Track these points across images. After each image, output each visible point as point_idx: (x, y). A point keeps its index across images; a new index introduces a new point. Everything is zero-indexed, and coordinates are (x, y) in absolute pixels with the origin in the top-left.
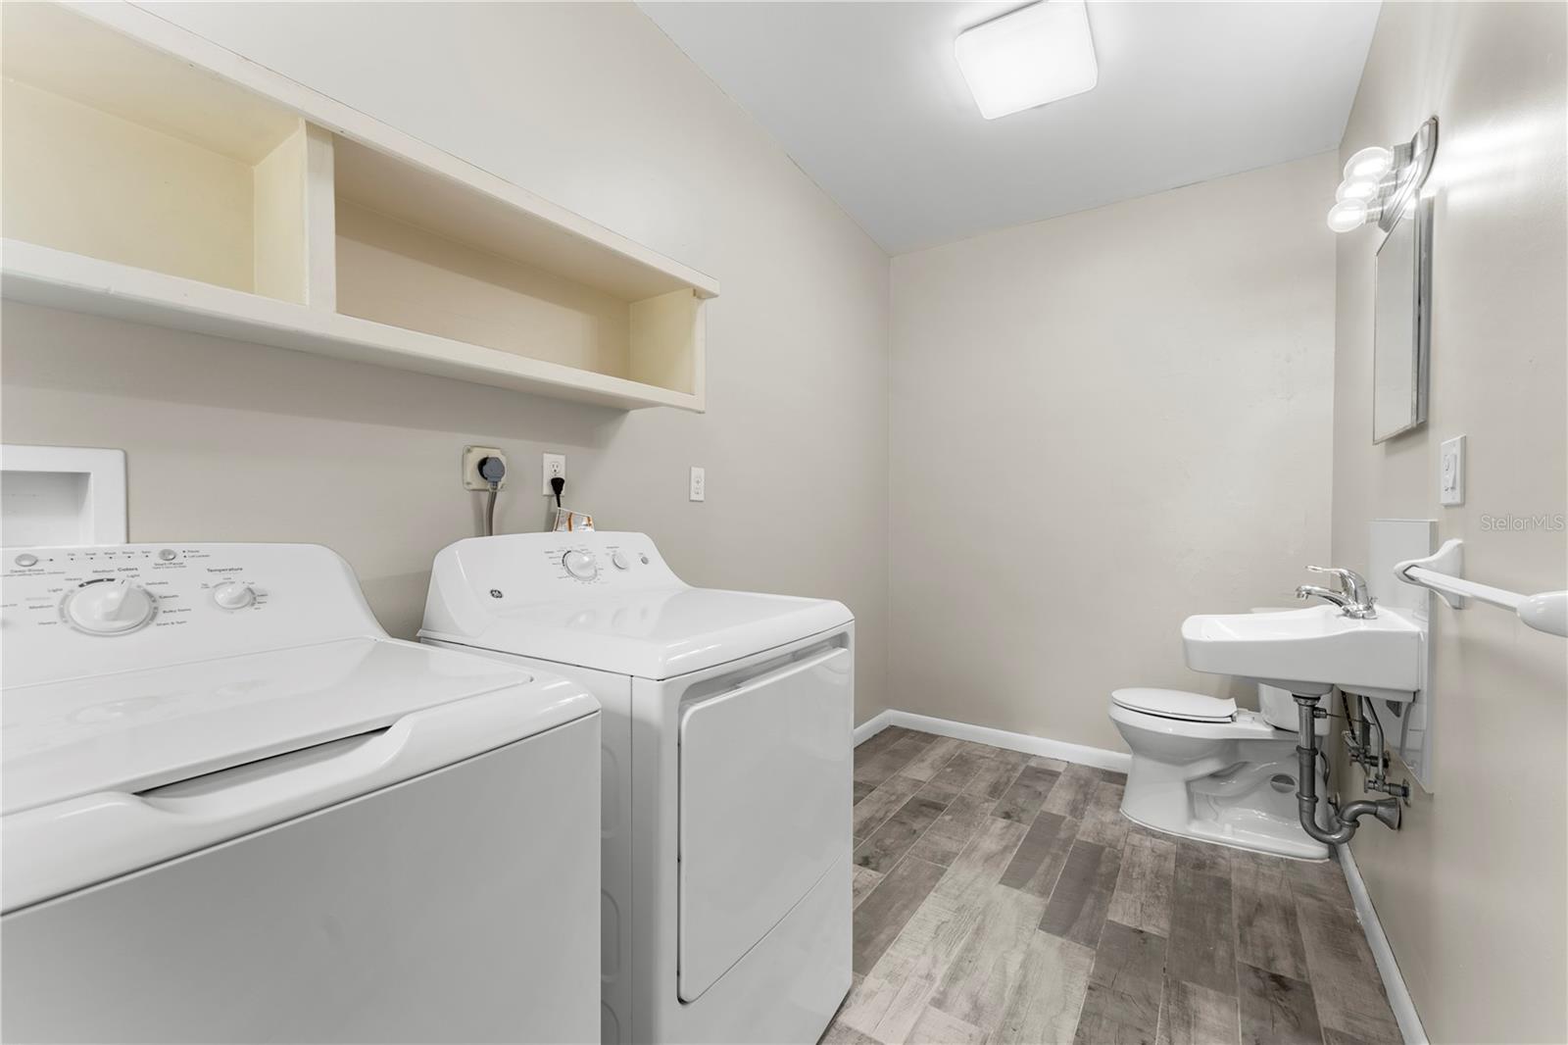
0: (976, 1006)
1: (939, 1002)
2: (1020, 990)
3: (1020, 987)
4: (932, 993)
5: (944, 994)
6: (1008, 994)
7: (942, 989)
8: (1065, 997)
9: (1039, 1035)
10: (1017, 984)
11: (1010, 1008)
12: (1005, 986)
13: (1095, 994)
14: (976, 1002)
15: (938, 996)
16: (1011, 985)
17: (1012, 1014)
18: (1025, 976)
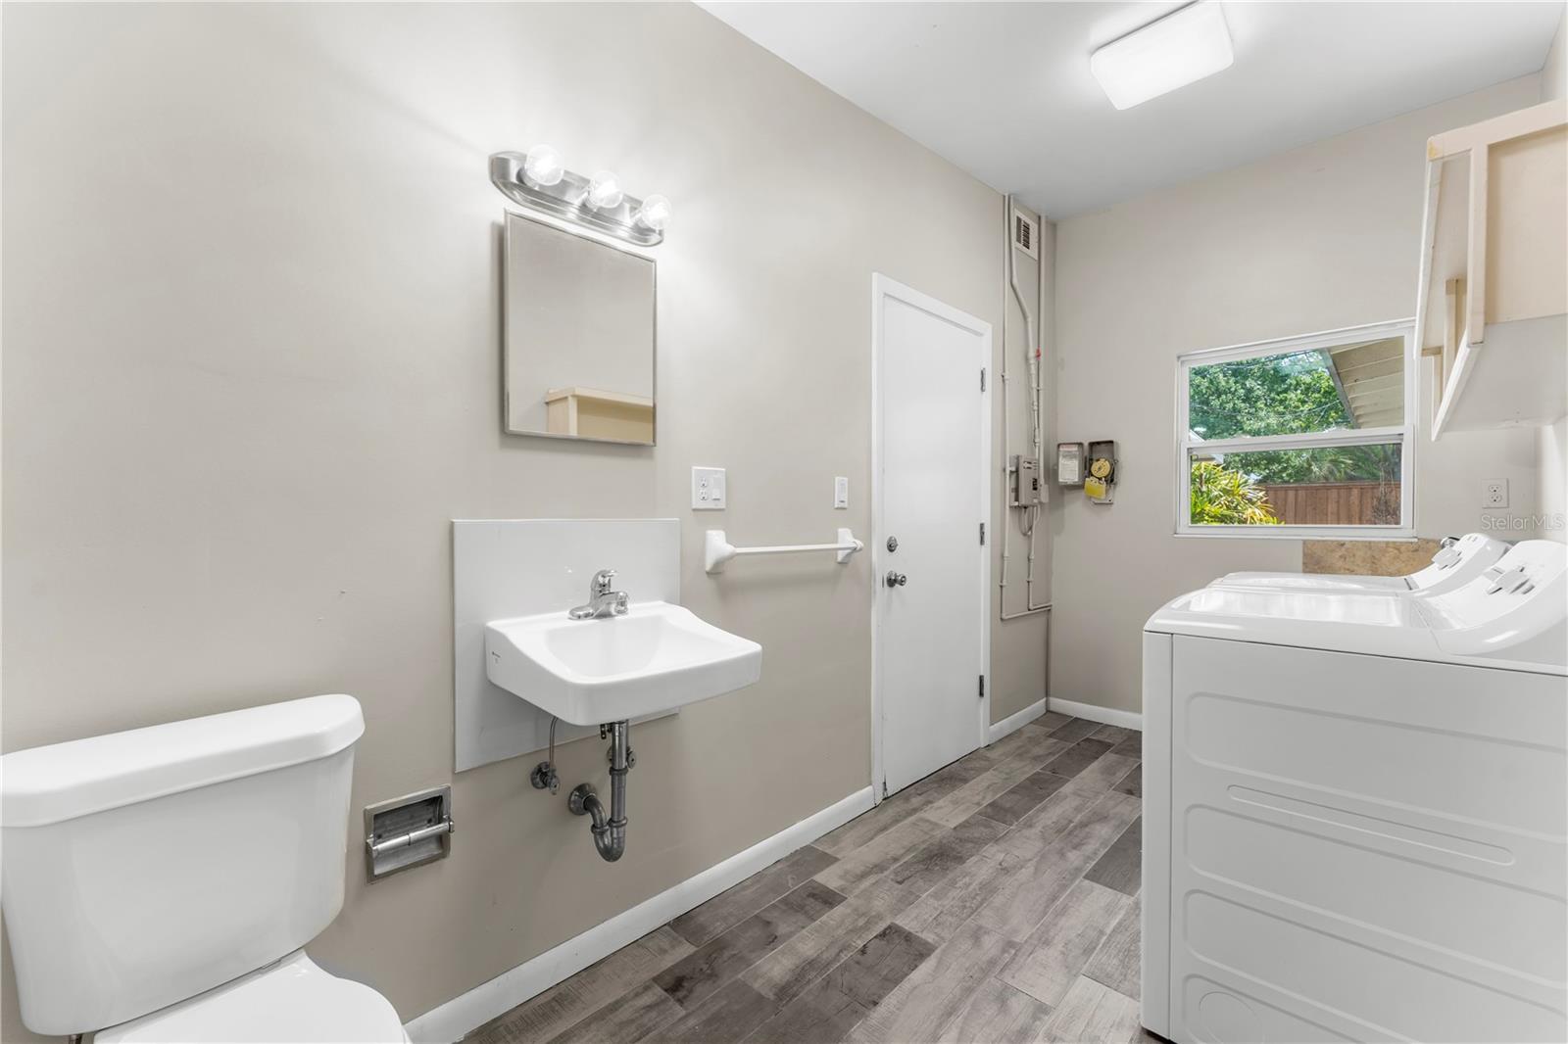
0: (1003, 1002)
1: (1041, 1010)
2: (950, 1011)
3: (950, 1014)
4: (1048, 1020)
5: (1035, 1018)
6: (965, 1010)
7: (1038, 1023)
8: (907, 998)
9: (950, 970)
10: (952, 1018)
11: (968, 996)
12: (966, 1018)
13: (875, 998)
14: (1002, 1006)
15: (1042, 1016)
16: (957, 1021)
17: (969, 990)
18: (940, 1025)
